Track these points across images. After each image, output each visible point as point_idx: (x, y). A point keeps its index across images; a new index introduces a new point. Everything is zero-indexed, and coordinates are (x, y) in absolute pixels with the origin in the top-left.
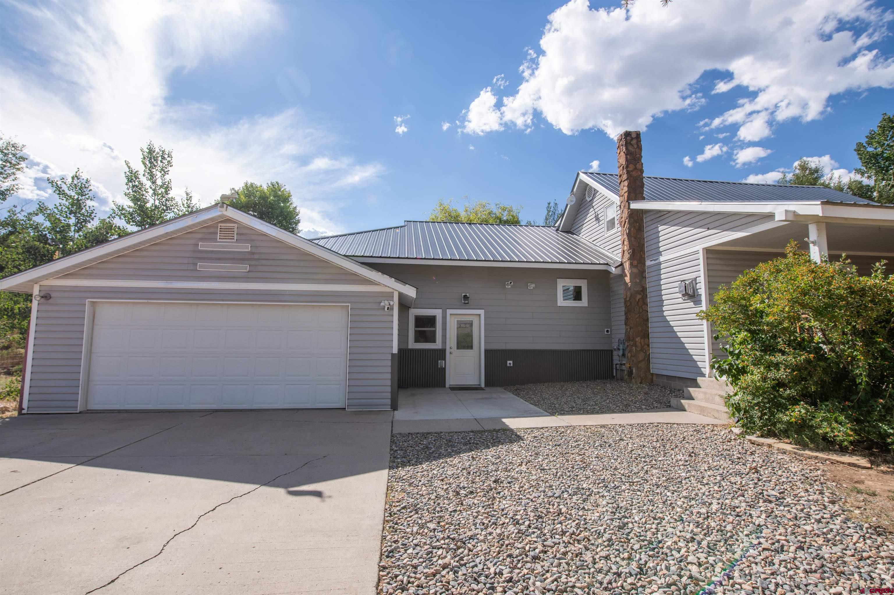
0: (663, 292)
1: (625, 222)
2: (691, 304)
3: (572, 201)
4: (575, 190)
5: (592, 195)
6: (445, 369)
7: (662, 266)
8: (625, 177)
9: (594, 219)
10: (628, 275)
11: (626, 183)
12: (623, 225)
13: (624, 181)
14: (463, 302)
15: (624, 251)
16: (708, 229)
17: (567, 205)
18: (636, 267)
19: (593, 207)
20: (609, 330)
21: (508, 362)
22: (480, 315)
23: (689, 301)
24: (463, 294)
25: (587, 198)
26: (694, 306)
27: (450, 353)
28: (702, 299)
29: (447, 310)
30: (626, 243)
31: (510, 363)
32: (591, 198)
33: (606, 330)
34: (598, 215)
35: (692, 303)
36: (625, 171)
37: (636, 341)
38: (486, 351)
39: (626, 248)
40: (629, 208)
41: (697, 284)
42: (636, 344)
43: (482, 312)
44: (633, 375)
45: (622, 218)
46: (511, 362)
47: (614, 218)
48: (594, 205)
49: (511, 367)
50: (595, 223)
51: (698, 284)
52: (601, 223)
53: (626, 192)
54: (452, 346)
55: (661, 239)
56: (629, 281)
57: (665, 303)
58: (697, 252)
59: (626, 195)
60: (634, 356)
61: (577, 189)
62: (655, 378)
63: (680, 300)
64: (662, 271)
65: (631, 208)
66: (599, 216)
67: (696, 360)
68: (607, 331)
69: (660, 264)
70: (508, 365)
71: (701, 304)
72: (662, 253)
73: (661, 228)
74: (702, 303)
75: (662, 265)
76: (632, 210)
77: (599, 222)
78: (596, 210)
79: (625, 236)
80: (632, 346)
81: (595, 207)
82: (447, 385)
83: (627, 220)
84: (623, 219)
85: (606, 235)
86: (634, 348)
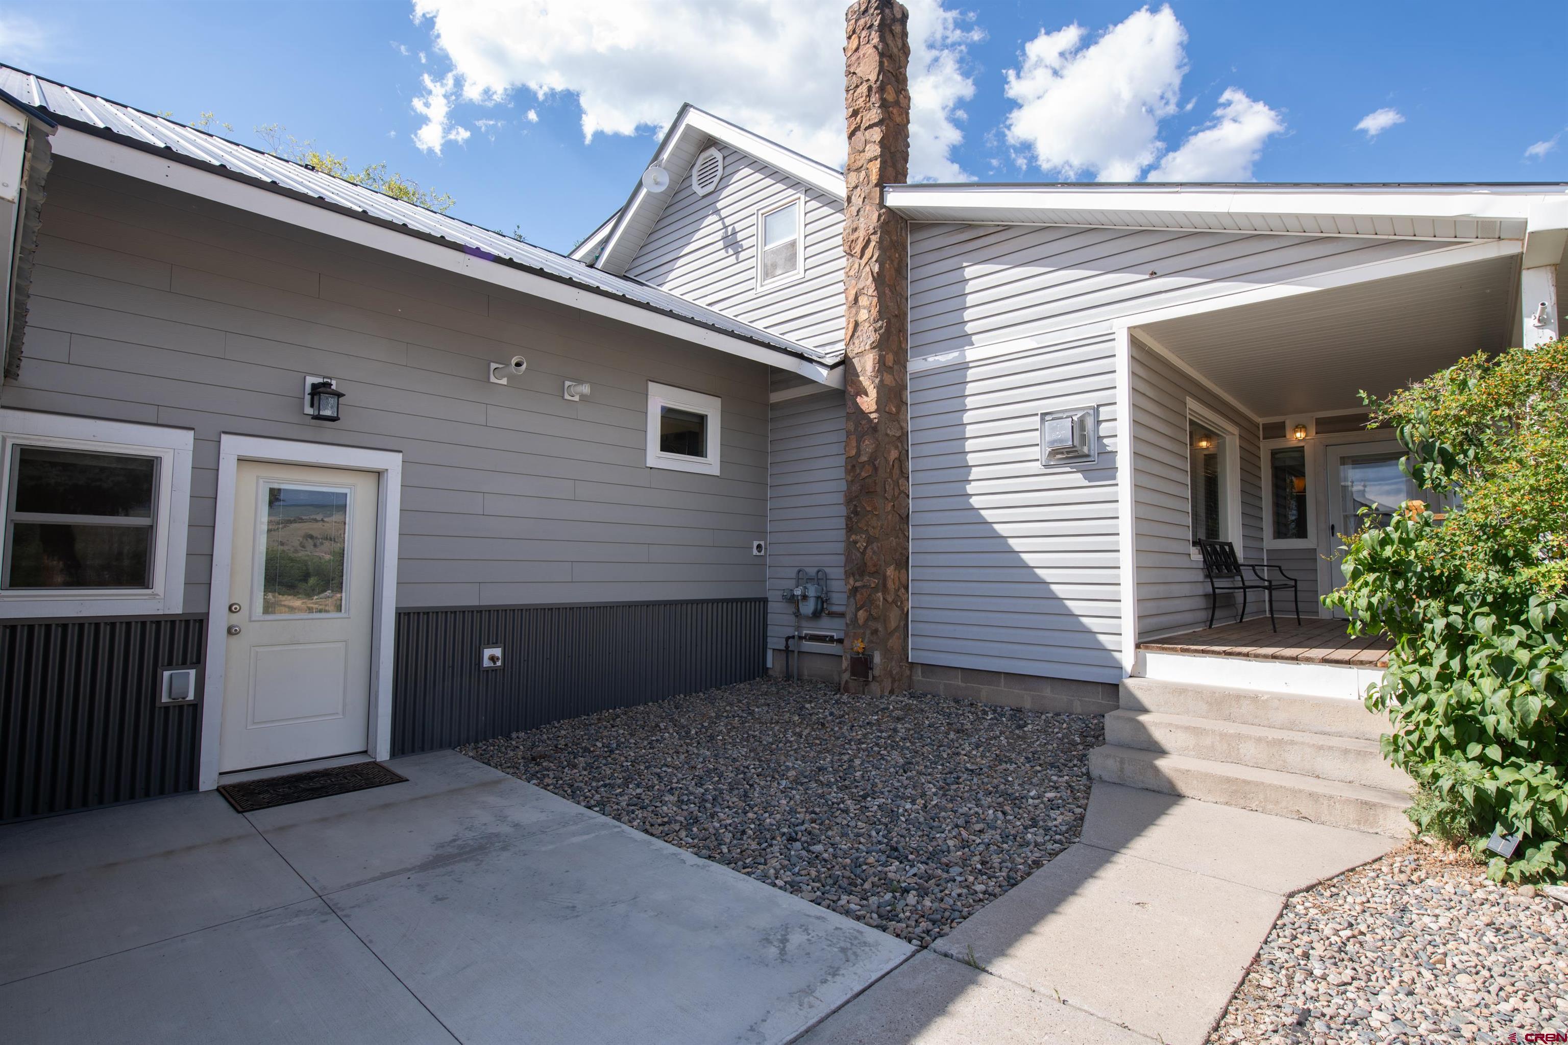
0: (969, 445)
1: (868, 242)
2: (1078, 478)
3: (657, 183)
4: (666, 155)
5: (716, 180)
6: (196, 708)
7: (971, 374)
8: (874, 115)
9: (721, 244)
10: (873, 393)
11: (876, 134)
12: (858, 249)
13: (870, 127)
14: (309, 411)
15: (857, 324)
16: (1153, 274)
17: (640, 185)
18: (890, 369)
19: (717, 212)
20: (762, 543)
21: (488, 653)
22: (379, 474)
23: (1068, 469)
24: (311, 380)
25: (696, 187)
26: (1086, 483)
27: (231, 631)
28: (1118, 465)
29: (224, 437)
30: (864, 301)
31: (492, 654)
32: (711, 188)
33: (755, 544)
34: (734, 233)
35: (1079, 475)
36: (875, 98)
37: (885, 578)
38: (403, 616)
39: (863, 315)
40: (881, 204)
41: (1099, 422)
42: (885, 585)
43: (391, 463)
44: (877, 672)
45: (855, 230)
46: (498, 652)
47: (793, 244)
48: (719, 205)
49: (494, 670)
50: (723, 253)
51: (1103, 425)
52: (743, 256)
53: (875, 158)
54: (241, 598)
55: (970, 300)
56: (874, 407)
57: (975, 473)
58: (1108, 338)
59: (875, 167)
60: (875, 619)
61: (672, 154)
62: (918, 676)
63: (1036, 467)
64: (970, 388)
65: (888, 204)
66: (740, 236)
67: (1095, 630)
68: (759, 547)
69: (964, 367)
70: (486, 663)
71: (1114, 478)
72: (974, 338)
73: (969, 272)
74: (1119, 474)
75: (970, 372)
76: (890, 210)
77: (737, 253)
78: (728, 221)
79: (868, 283)
80: (876, 589)
81: (723, 213)
82: (208, 780)
83: (875, 239)
84: (861, 234)
85: (760, 289)
86: (880, 594)
